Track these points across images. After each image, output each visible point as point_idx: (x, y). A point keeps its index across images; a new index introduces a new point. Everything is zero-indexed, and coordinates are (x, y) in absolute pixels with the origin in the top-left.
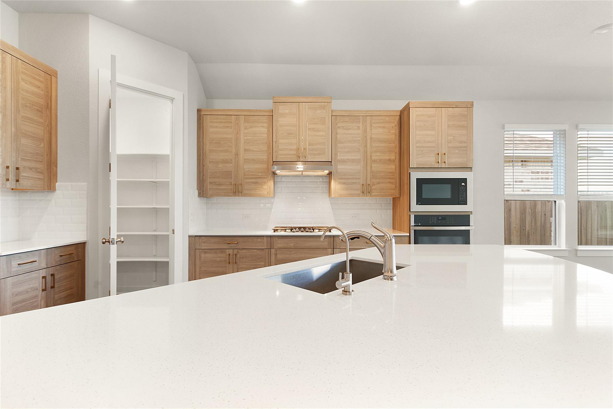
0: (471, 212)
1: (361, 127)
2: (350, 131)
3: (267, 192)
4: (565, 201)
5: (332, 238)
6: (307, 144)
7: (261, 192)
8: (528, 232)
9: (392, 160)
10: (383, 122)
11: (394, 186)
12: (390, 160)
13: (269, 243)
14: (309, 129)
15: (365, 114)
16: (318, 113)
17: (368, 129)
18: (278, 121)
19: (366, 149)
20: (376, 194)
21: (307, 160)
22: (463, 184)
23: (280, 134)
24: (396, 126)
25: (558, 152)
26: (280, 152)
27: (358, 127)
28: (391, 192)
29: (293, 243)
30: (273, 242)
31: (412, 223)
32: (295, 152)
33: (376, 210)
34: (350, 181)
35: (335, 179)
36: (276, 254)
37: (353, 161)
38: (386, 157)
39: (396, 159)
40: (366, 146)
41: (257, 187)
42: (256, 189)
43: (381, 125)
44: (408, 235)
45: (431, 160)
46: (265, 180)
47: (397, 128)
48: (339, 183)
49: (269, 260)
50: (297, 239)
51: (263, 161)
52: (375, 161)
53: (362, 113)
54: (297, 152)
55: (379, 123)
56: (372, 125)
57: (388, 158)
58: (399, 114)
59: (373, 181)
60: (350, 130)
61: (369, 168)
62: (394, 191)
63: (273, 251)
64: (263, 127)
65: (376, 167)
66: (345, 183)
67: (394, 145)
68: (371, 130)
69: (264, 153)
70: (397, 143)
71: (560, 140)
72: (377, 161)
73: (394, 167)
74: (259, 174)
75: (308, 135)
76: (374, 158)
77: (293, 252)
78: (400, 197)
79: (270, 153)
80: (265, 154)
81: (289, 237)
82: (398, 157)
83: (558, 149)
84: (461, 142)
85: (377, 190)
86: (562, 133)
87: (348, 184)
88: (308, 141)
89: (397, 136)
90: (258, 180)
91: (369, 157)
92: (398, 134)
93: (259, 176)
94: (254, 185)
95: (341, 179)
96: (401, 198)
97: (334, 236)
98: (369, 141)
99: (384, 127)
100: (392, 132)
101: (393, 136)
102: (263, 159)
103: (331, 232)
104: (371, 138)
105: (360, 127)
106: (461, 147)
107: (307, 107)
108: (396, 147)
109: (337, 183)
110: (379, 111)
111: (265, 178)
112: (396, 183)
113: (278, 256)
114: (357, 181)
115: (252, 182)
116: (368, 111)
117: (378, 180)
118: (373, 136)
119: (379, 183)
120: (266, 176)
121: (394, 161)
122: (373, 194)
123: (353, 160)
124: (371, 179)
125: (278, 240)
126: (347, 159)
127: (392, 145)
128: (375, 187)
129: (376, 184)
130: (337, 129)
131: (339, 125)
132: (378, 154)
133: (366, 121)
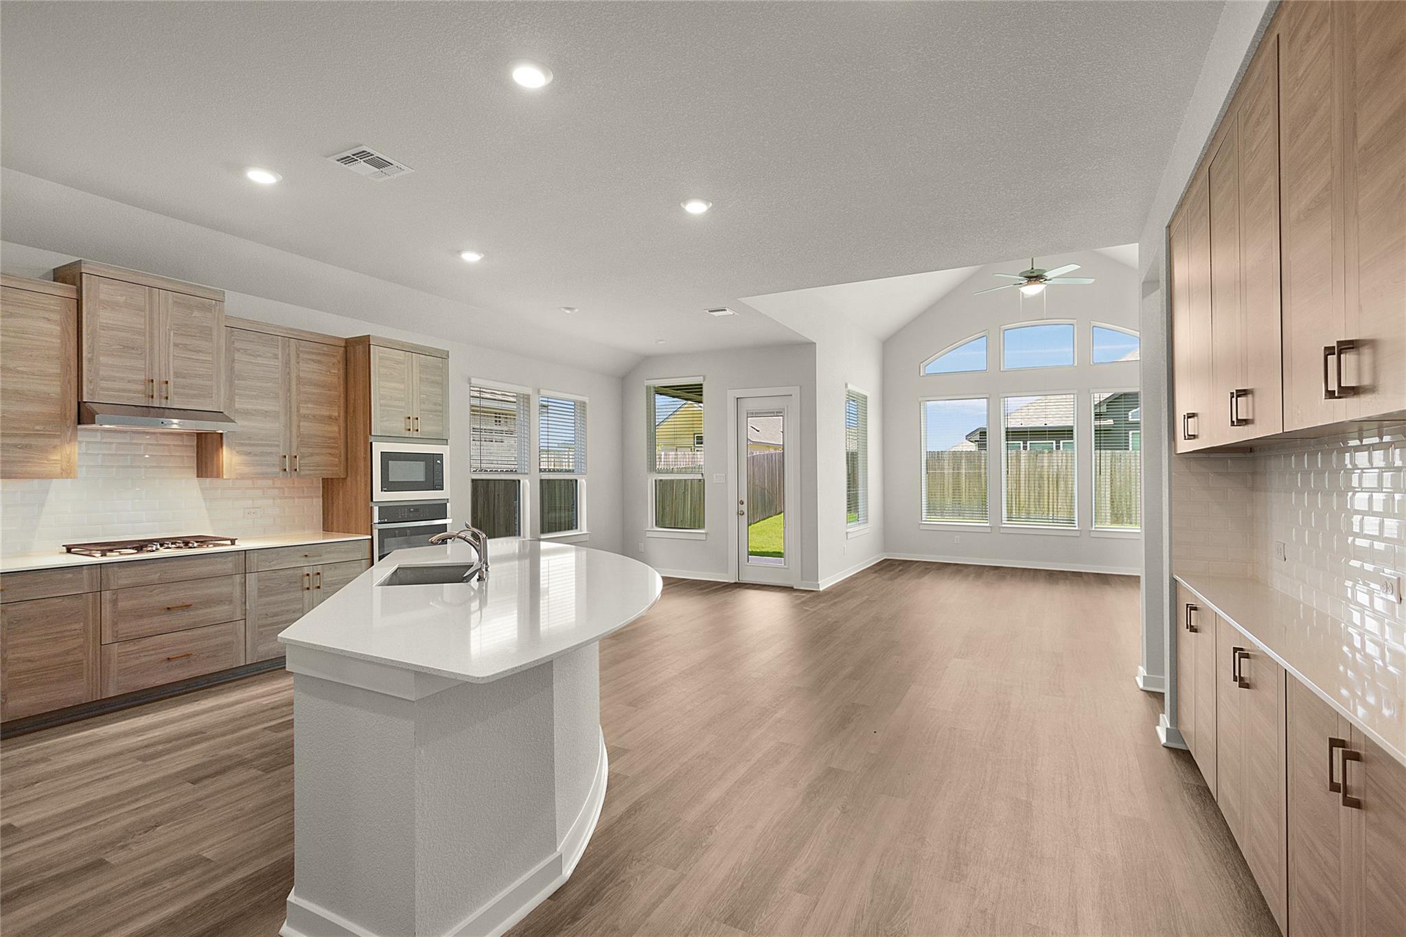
0: (448, 499)
1: (280, 356)
2: (259, 360)
3: (62, 469)
4: (530, 481)
5: (242, 554)
6: (172, 373)
7: (43, 469)
8: (480, 521)
9: (333, 417)
10: (320, 354)
11: (337, 460)
12: (330, 417)
13: (95, 580)
14: (176, 345)
15: (287, 333)
16: (195, 317)
17: (293, 361)
18: (98, 316)
19: (288, 394)
20: (308, 472)
21: (171, 405)
22: (439, 462)
23: (101, 344)
24: (339, 362)
25: (522, 419)
26: (104, 384)
27: (275, 355)
28: (332, 470)
29: (156, 573)
30: (107, 575)
31: (376, 520)
32: (141, 387)
33: (294, 498)
34: (259, 449)
35: (229, 446)
36: (115, 602)
37: (266, 414)
38: (325, 412)
39: (339, 416)
40: (289, 390)
41: (29, 458)
42: (28, 462)
43: (314, 357)
44: (370, 537)
45: (398, 426)
46: (56, 441)
47: (341, 366)
48: (238, 452)
49: (96, 615)
50: (167, 564)
51: (48, 399)
52: (305, 417)
53: (282, 332)
54: (146, 388)
55: (312, 353)
56: (300, 356)
57: (327, 413)
58: (343, 344)
59: (302, 451)
60: (259, 358)
61: (294, 430)
62: (337, 468)
63: (107, 595)
64: (49, 320)
65: (308, 427)
66: (250, 453)
67: (336, 393)
68: (298, 363)
69: (52, 380)
70: (342, 389)
71: (523, 405)
72: (308, 417)
73: (336, 429)
74: (37, 428)
75: (174, 356)
76: (303, 411)
77: (156, 591)
78: (346, 478)
79: (69, 382)
80: (55, 383)
81: (148, 562)
82: (342, 413)
83: (522, 416)
84: (435, 404)
85: (309, 466)
86: (526, 397)
87: (256, 455)
88: (174, 367)
89: (342, 381)
90: (33, 441)
91: (294, 409)
92: (342, 376)
93: (37, 430)
94: (21, 450)
95: (242, 445)
96: (349, 479)
97: (245, 551)
98: (294, 382)
99: (319, 362)
100: (333, 371)
101: (335, 380)
102: (49, 394)
103: (234, 544)
104: (298, 377)
105: (278, 355)
106: (436, 411)
107: (170, 301)
108: (340, 397)
109: (234, 452)
110: (311, 333)
111: (55, 436)
112: (340, 456)
113: (119, 604)
114: (274, 449)
115: (15, 446)
116: (292, 329)
117: (310, 450)
118: (302, 375)
119: (312, 455)
120: (59, 433)
121: (337, 420)
122: (302, 473)
123: (266, 411)
124: (298, 448)
125: (119, 571)
126: (255, 410)
127: (333, 392)
128: (306, 462)
129: (308, 456)
130: (234, 351)
131: (237, 345)
132: (310, 405)
133: (289, 346)
